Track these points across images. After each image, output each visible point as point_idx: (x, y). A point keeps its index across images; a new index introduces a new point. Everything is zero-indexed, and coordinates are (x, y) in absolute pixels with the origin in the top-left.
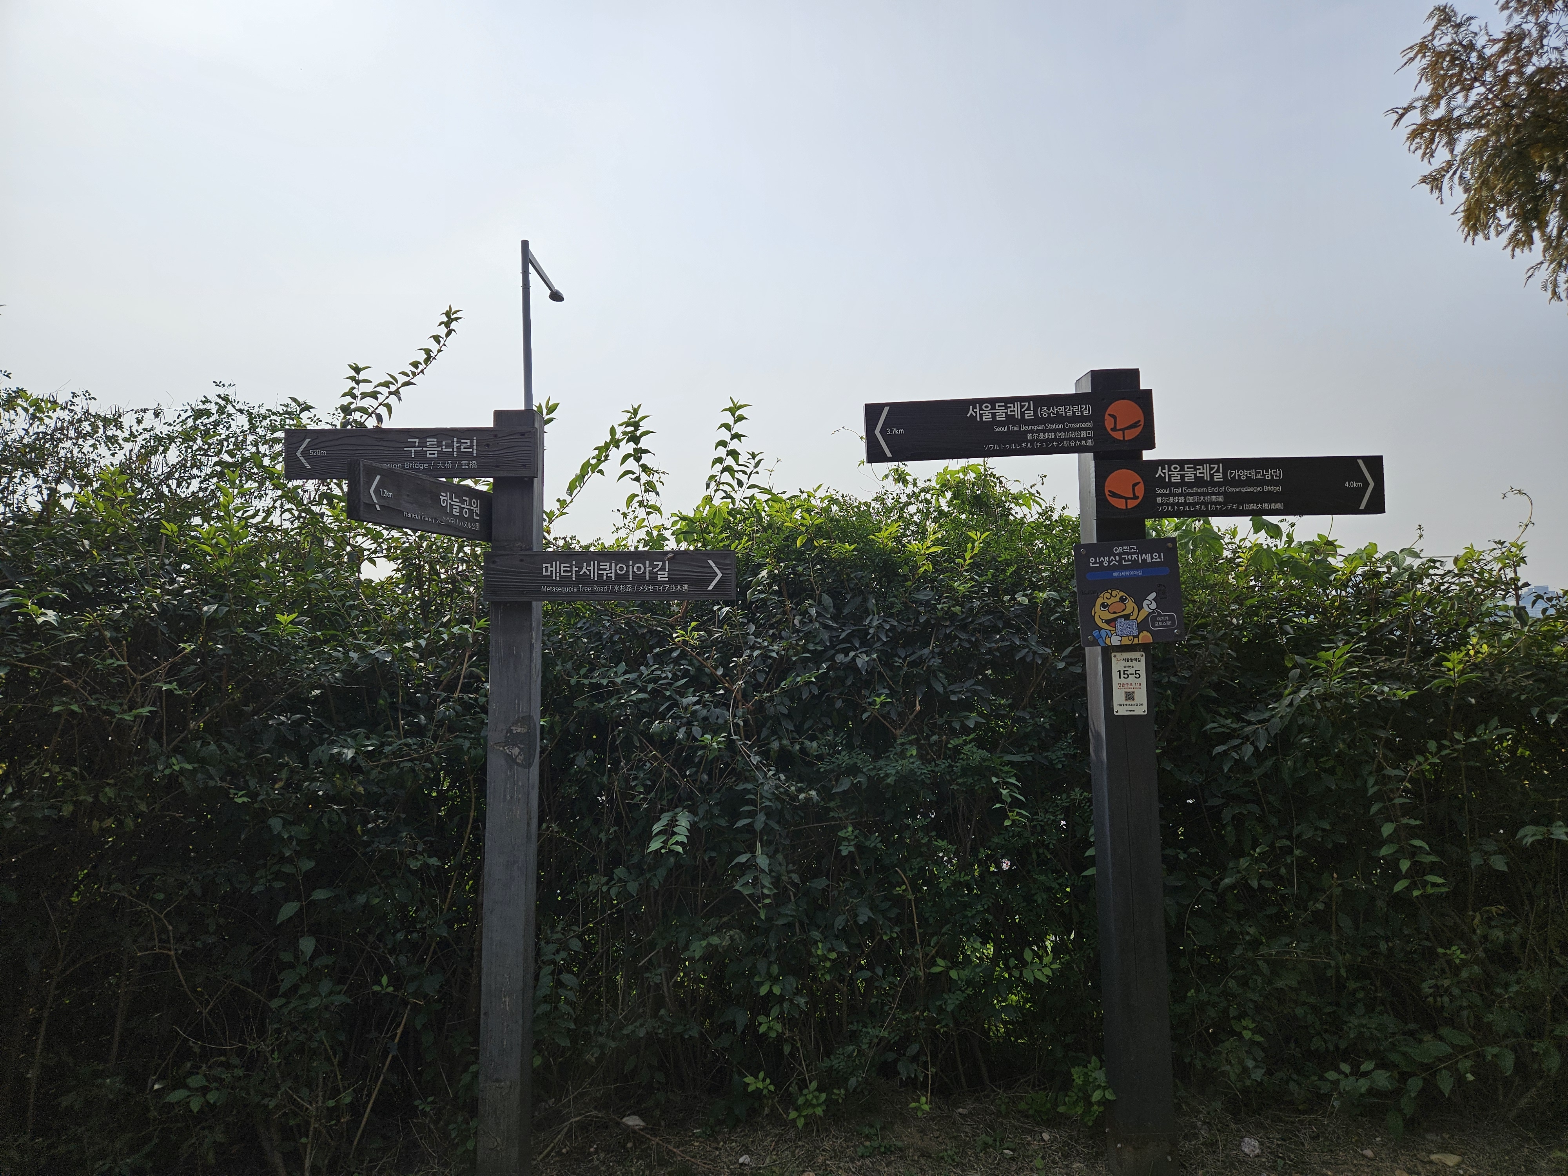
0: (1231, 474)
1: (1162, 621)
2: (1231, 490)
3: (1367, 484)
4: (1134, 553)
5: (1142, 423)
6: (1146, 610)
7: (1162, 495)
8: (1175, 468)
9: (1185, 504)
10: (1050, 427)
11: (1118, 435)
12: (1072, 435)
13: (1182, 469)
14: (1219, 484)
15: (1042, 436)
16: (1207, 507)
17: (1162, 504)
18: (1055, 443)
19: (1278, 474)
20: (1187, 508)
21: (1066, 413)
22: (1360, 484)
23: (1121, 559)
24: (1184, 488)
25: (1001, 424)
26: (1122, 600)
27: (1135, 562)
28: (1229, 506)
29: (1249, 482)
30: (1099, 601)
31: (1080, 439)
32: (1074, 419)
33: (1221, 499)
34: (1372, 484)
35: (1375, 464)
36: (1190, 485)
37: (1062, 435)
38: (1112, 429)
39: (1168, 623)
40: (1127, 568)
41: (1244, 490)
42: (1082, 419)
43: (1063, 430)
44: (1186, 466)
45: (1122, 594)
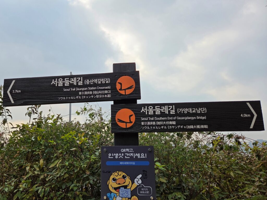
0: (179, 110)
1: (144, 191)
2: (180, 118)
3: (253, 116)
4: (131, 153)
5: (134, 86)
6: (136, 184)
7: (144, 121)
8: (151, 108)
9: (156, 125)
10: (90, 88)
11: (123, 92)
12: (100, 92)
13: (154, 108)
14: (173, 116)
15: (86, 93)
16: (167, 127)
17: (144, 126)
18: (92, 96)
19: (204, 110)
20: (157, 128)
21: (98, 82)
22: (249, 115)
23: (125, 155)
24: (155, 118)
25: (67, 87)
26: (124, 177)
27: (132, 157)
28: (179, 126)
29: (189, 114)
30: (112, 177)
31: (105, 94)
32: (102, 85)
33: (174, 123)
34: (256, 115)
35: (257, 105)
36: (158, 116)
37: (96, 92)
38: (120, 90)
39: (148, 192)
40: (127, 160)
41: (186, 118)
42: (106, 85)
43: (97, 90)
44: (156, 107)
45: (124, 174)
